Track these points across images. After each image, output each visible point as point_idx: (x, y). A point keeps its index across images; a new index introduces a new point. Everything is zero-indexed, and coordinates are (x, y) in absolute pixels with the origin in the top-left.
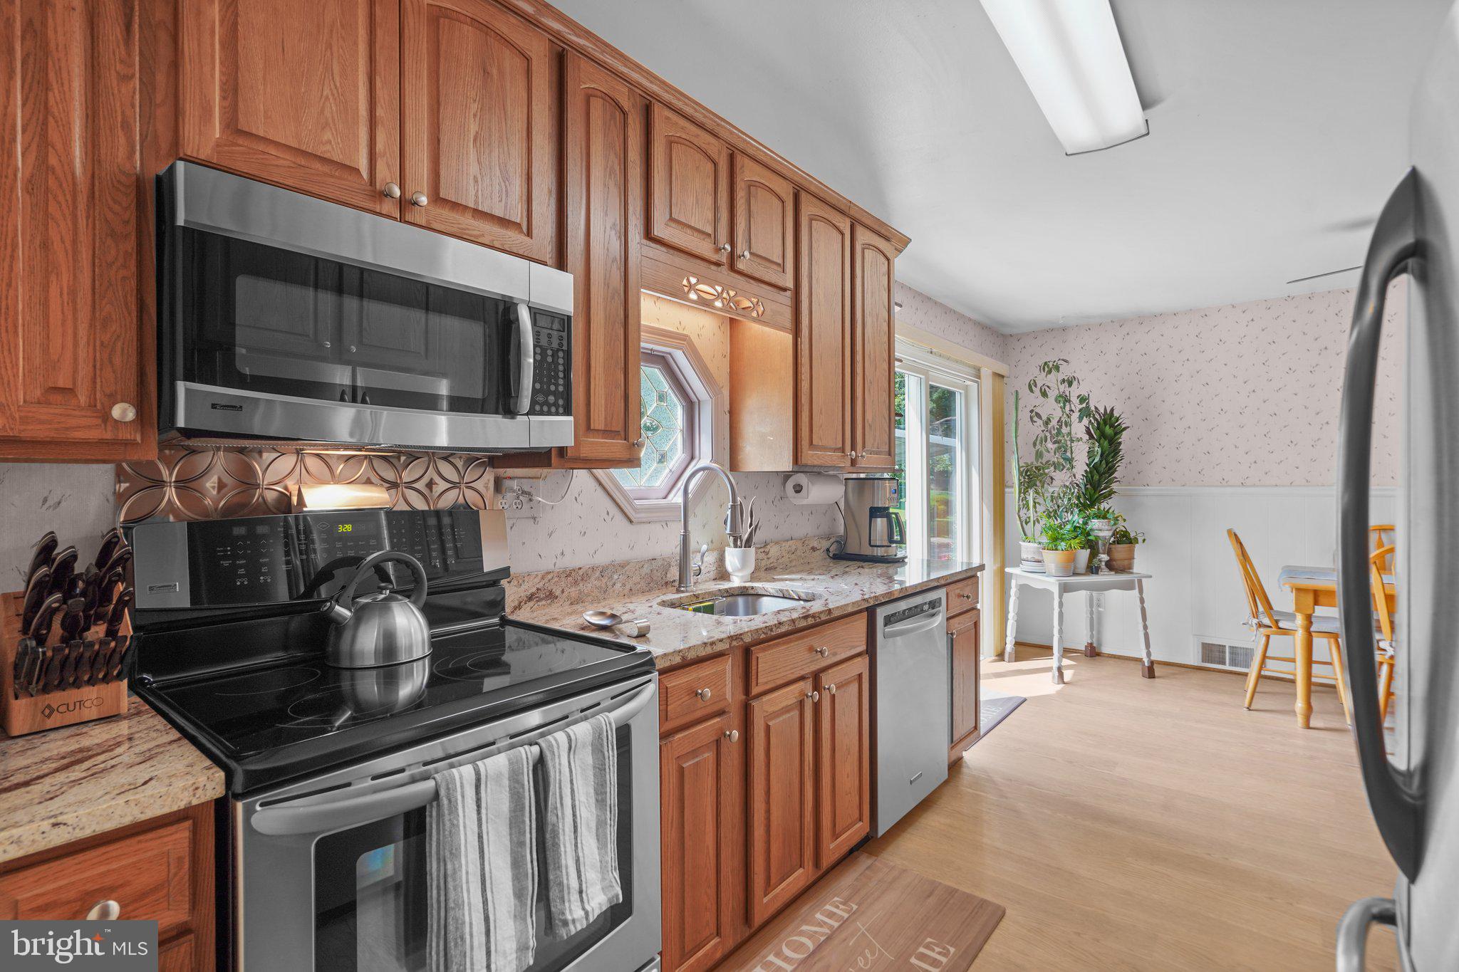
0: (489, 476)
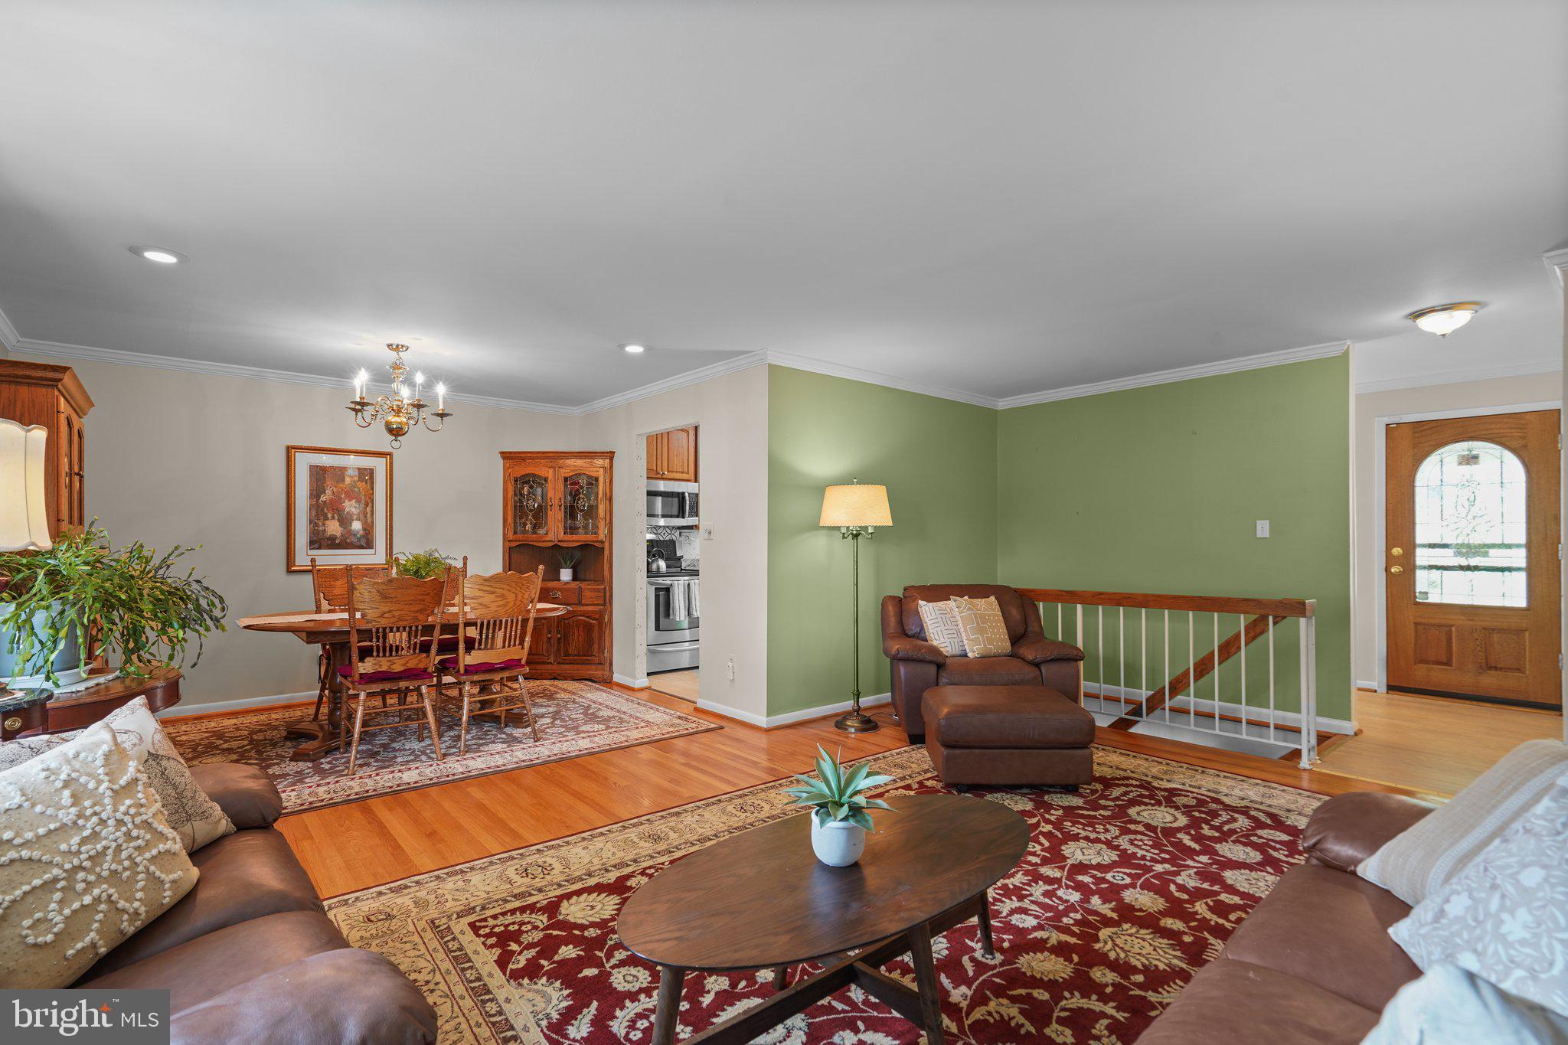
0: (678, 532)
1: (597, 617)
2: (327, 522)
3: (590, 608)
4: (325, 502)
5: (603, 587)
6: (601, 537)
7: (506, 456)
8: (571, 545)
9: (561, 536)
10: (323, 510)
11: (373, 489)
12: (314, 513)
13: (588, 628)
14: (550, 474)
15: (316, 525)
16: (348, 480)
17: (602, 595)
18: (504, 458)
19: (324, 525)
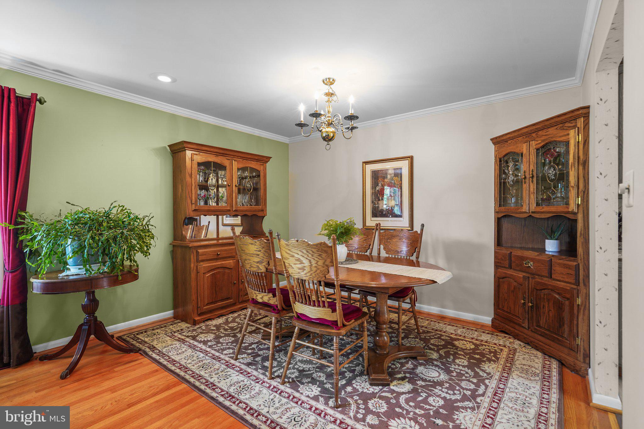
1: (568, 296)
2: (379, 202)
3: (562, 285)
4: (378, 191)
5: (575, 263)
6: (572, 207)
7: (497, 141)
8: (543, 216)
9: (533, 207)
10: (377, 195)
11: (401, 180)
12: (374, 197)
13: (559, 307)
14: (524, 148)
15: (375, 204)
16: (389, 177)
17: (573, 272)
18: (494, 144)
19: (378, 203)
